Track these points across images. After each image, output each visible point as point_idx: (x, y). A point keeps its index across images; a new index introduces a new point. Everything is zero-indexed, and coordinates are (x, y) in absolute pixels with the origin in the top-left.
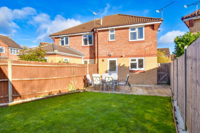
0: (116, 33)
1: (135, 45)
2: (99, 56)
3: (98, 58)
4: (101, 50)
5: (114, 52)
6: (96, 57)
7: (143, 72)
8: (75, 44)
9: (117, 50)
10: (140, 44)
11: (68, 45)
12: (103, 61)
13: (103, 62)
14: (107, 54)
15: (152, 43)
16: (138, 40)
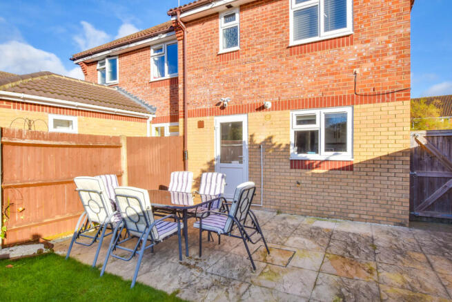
0: (241, 21)
1: (312, 58)
2: (188, 108)
3: (184, 117)
4: (196, 86)
5: (237, 93)
6: (181, 114)
7: (343, 169)
8: (133, 78)
9: (247, 85)
10: (334, 51)
11: (117, 82)
12: (201, 125)
13: (201, 129)
14: (212, 102)
15: (388, 42)
16: (324, 35)
